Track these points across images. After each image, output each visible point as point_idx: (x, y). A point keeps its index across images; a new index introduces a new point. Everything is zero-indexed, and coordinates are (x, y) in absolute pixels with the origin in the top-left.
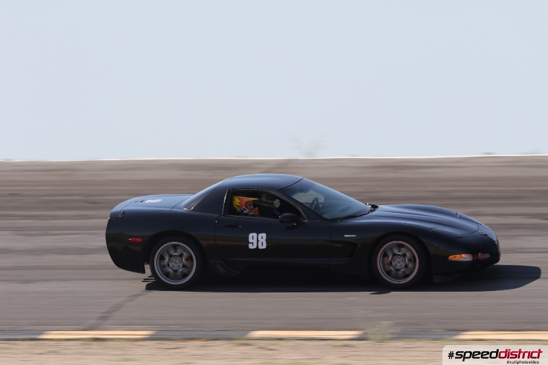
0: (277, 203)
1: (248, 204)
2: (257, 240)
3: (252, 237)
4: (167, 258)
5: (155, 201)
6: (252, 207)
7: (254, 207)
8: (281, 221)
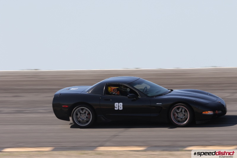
0: (128, 90)
1: (114, 90)
2: (119, 106)
3: (116, 104)
4: (79, 114)
5: (75, 89)
6: (116, 91)
7: (117, 91)
8: (128, 98)
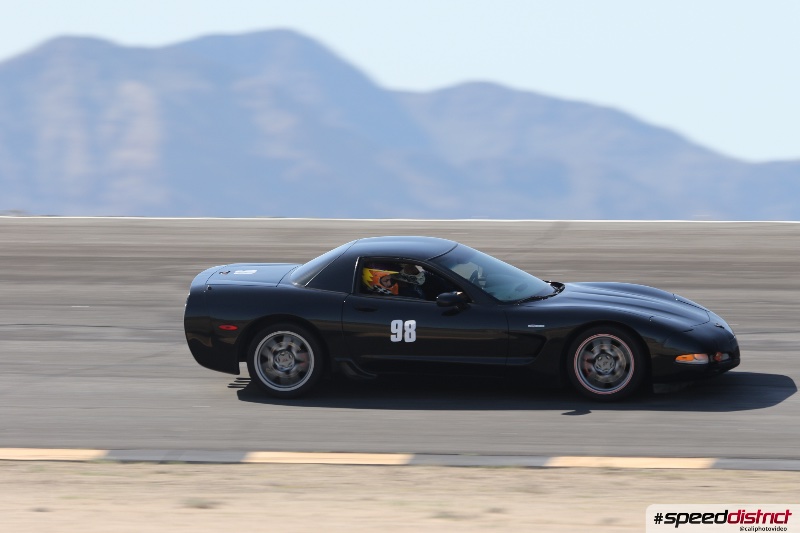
0: (421, 279)
1: (384, 279)
5: (247, 272)
6: (389, 283)
7: (393, 284)
8: (439, 304)
